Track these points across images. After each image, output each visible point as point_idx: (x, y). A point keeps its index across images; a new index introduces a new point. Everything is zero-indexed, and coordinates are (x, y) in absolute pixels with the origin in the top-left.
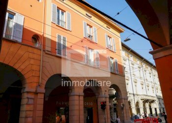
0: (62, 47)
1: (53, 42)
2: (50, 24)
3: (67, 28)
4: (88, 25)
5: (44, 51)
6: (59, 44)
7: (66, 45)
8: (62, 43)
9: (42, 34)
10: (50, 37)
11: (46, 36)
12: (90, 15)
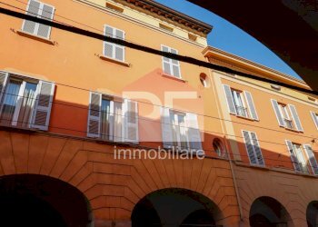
0: (254, 149)
1: (240, 145)
2: (229, 117)
3: (252, 118)
4: (279, 103)
5: (233, 162)
6: (249, 146)
7: (259, 146)
8: (252, 143)
9: (222, 136)
10: (234, 138)
11: (229, 137)
12: (277, 86)
